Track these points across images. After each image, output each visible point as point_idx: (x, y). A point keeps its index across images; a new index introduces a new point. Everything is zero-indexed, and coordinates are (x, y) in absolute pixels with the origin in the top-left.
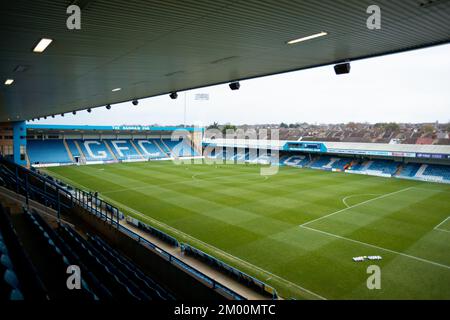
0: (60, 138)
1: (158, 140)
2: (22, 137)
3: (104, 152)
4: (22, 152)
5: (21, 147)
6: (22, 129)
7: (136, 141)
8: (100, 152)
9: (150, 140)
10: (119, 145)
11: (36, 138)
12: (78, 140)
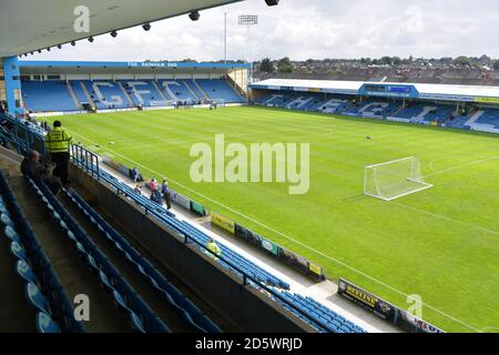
0: (62, 78)
1: (189, 81)
2: (15, 78)
3: (118, 97)
4: (16, 97)
5: (15, 91)
6: (14, 67)
7: (160, 82)
8: (113, 97)
9: (178, 80)
10: (138, 87)
11: (32, 79)
12: (84, 82)
